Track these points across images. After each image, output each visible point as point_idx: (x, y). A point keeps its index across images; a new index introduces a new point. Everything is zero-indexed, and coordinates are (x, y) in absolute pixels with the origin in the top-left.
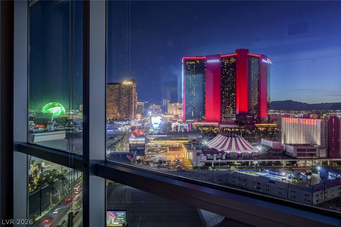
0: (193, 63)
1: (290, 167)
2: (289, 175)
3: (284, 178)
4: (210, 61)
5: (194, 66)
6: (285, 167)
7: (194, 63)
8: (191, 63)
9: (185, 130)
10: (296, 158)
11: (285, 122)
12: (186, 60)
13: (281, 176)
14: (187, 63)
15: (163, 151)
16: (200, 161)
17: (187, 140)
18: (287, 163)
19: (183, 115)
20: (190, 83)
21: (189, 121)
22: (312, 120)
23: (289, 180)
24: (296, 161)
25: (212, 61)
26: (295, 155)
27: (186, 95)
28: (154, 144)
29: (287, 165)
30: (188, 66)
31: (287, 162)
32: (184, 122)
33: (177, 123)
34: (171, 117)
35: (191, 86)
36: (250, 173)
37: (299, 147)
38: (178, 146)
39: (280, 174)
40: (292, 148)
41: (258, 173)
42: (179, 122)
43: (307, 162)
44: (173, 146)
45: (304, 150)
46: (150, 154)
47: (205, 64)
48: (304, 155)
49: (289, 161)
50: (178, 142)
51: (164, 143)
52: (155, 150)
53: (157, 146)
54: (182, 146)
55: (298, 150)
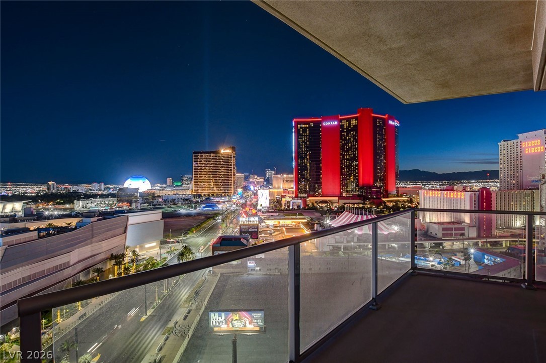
0: (306, 126)
1: (436, 250)
2: (438, 260)
3: (433, 263)
4: (327, 124)
5: (308, 130)
6: (430, 251)
7: (308, 126)
8: (303, 126)
9: (299, 207)
10: (441, 239)
11: (424, 195)
12: (297, 123)
13: (427, 261)
14: (299, 126)
15: (276, 233)
16: (327, 244)
17: (304, 219)
18: (432, 245)
19: (294, 188)
20: (302, 150)
21: (302, 195)
22: (459, 193)
23: (438, 266)
24: (442, 243)
25: (329, 123)
26: (440, 235)
27: (298, 165)
28: (265, 224)
29: (431, 247)
30: (300, 129)
31: (431, 243)
32: (297, 196)
33: (288, 199)
34: (280, 191)
35: (303, 154)
36: (390, 258)
37: (445, 226)
38: (294, 227)
39: (427, 259)
40: (436, 226)
41: (400, 259)
42: (290, 197)
43: (455, 243)
44: (288, 226)
45: (451, 229)
46: (263, 237)
47: (321, 127)
48: (451, 235)
49: (434, 243)
50: (295, 222)
51: (277, 223)
52: (269, 232)
53: (268, 227)
54: (299, 226)
55: (444, 229)
